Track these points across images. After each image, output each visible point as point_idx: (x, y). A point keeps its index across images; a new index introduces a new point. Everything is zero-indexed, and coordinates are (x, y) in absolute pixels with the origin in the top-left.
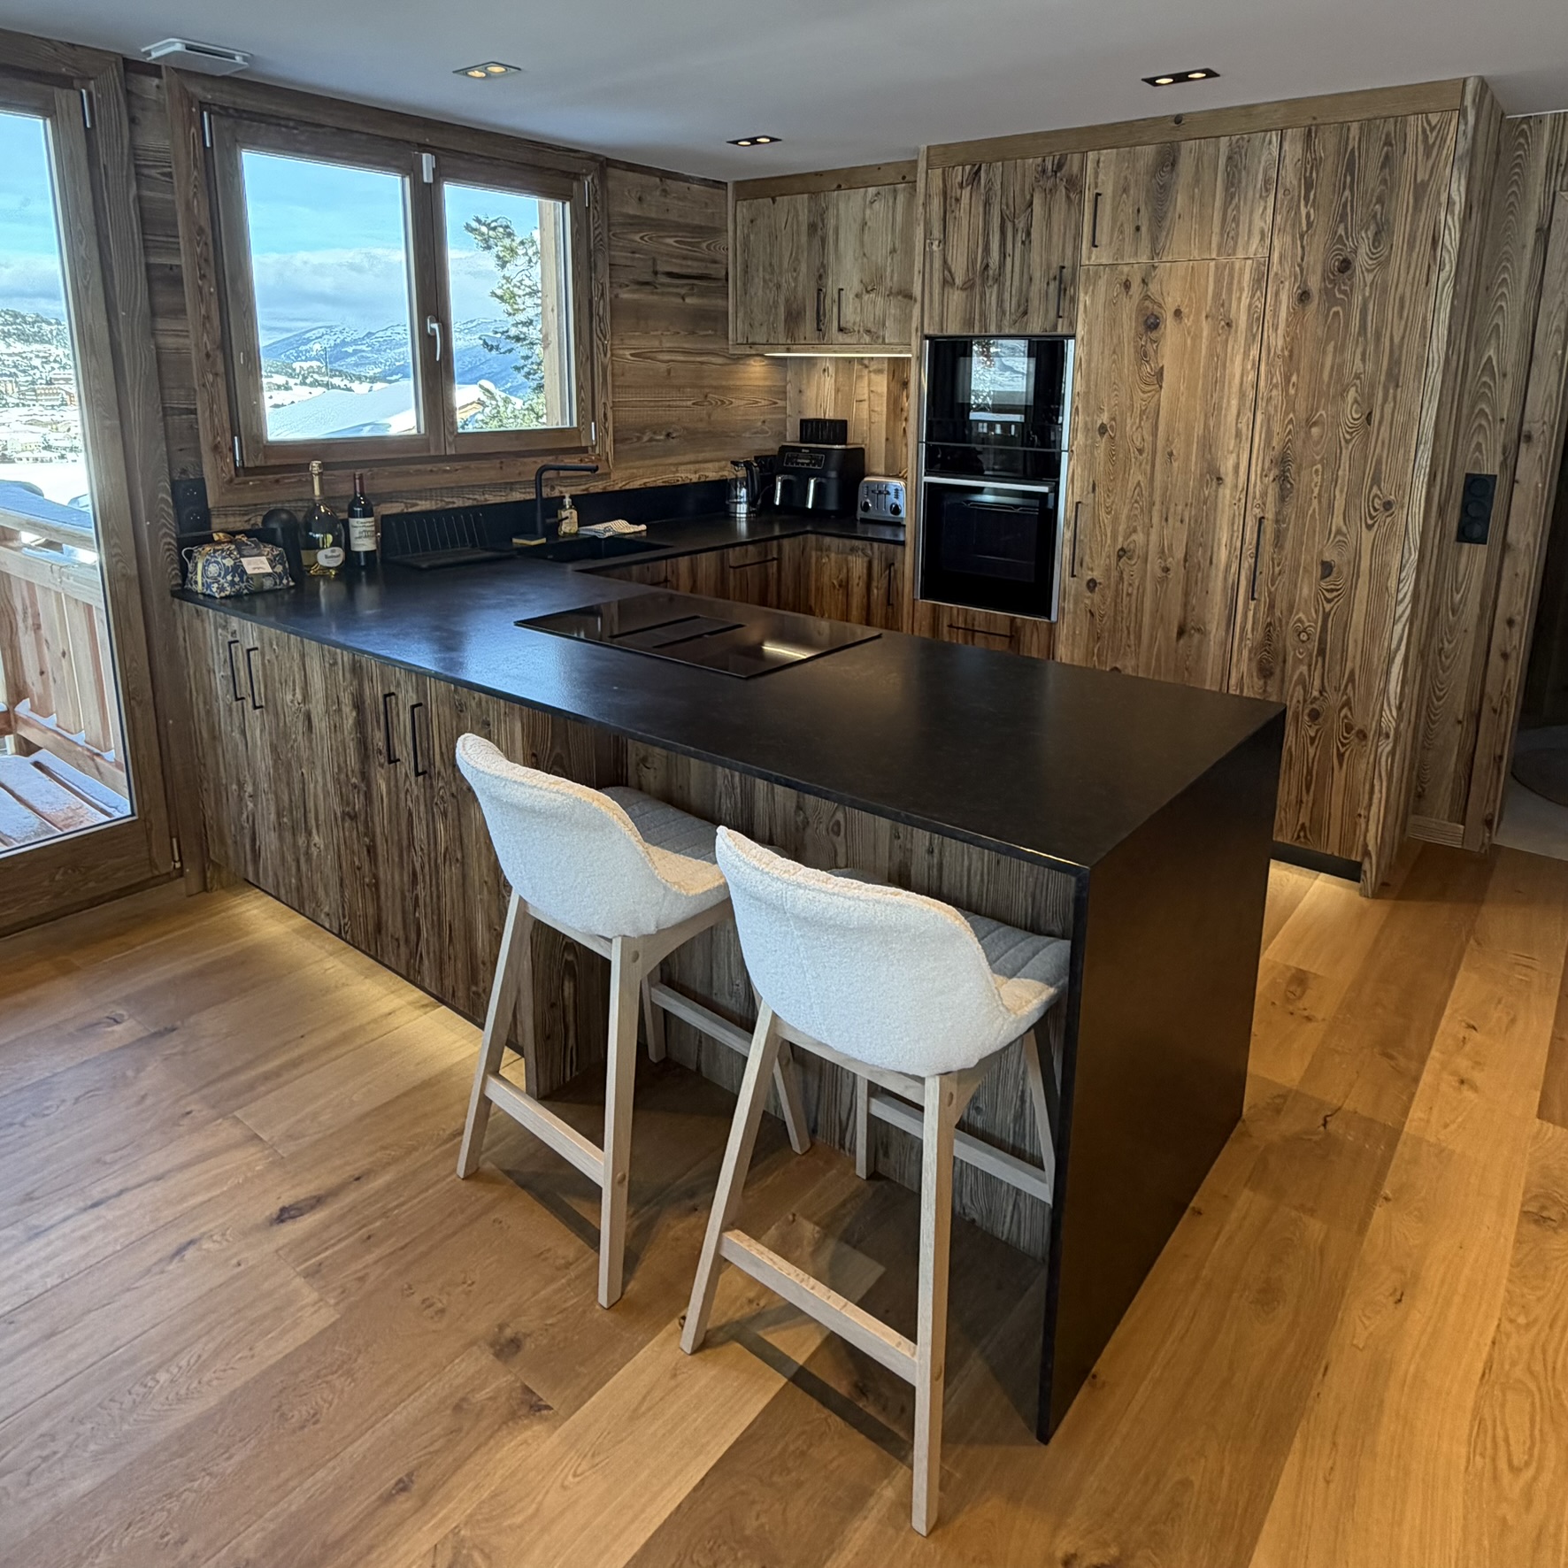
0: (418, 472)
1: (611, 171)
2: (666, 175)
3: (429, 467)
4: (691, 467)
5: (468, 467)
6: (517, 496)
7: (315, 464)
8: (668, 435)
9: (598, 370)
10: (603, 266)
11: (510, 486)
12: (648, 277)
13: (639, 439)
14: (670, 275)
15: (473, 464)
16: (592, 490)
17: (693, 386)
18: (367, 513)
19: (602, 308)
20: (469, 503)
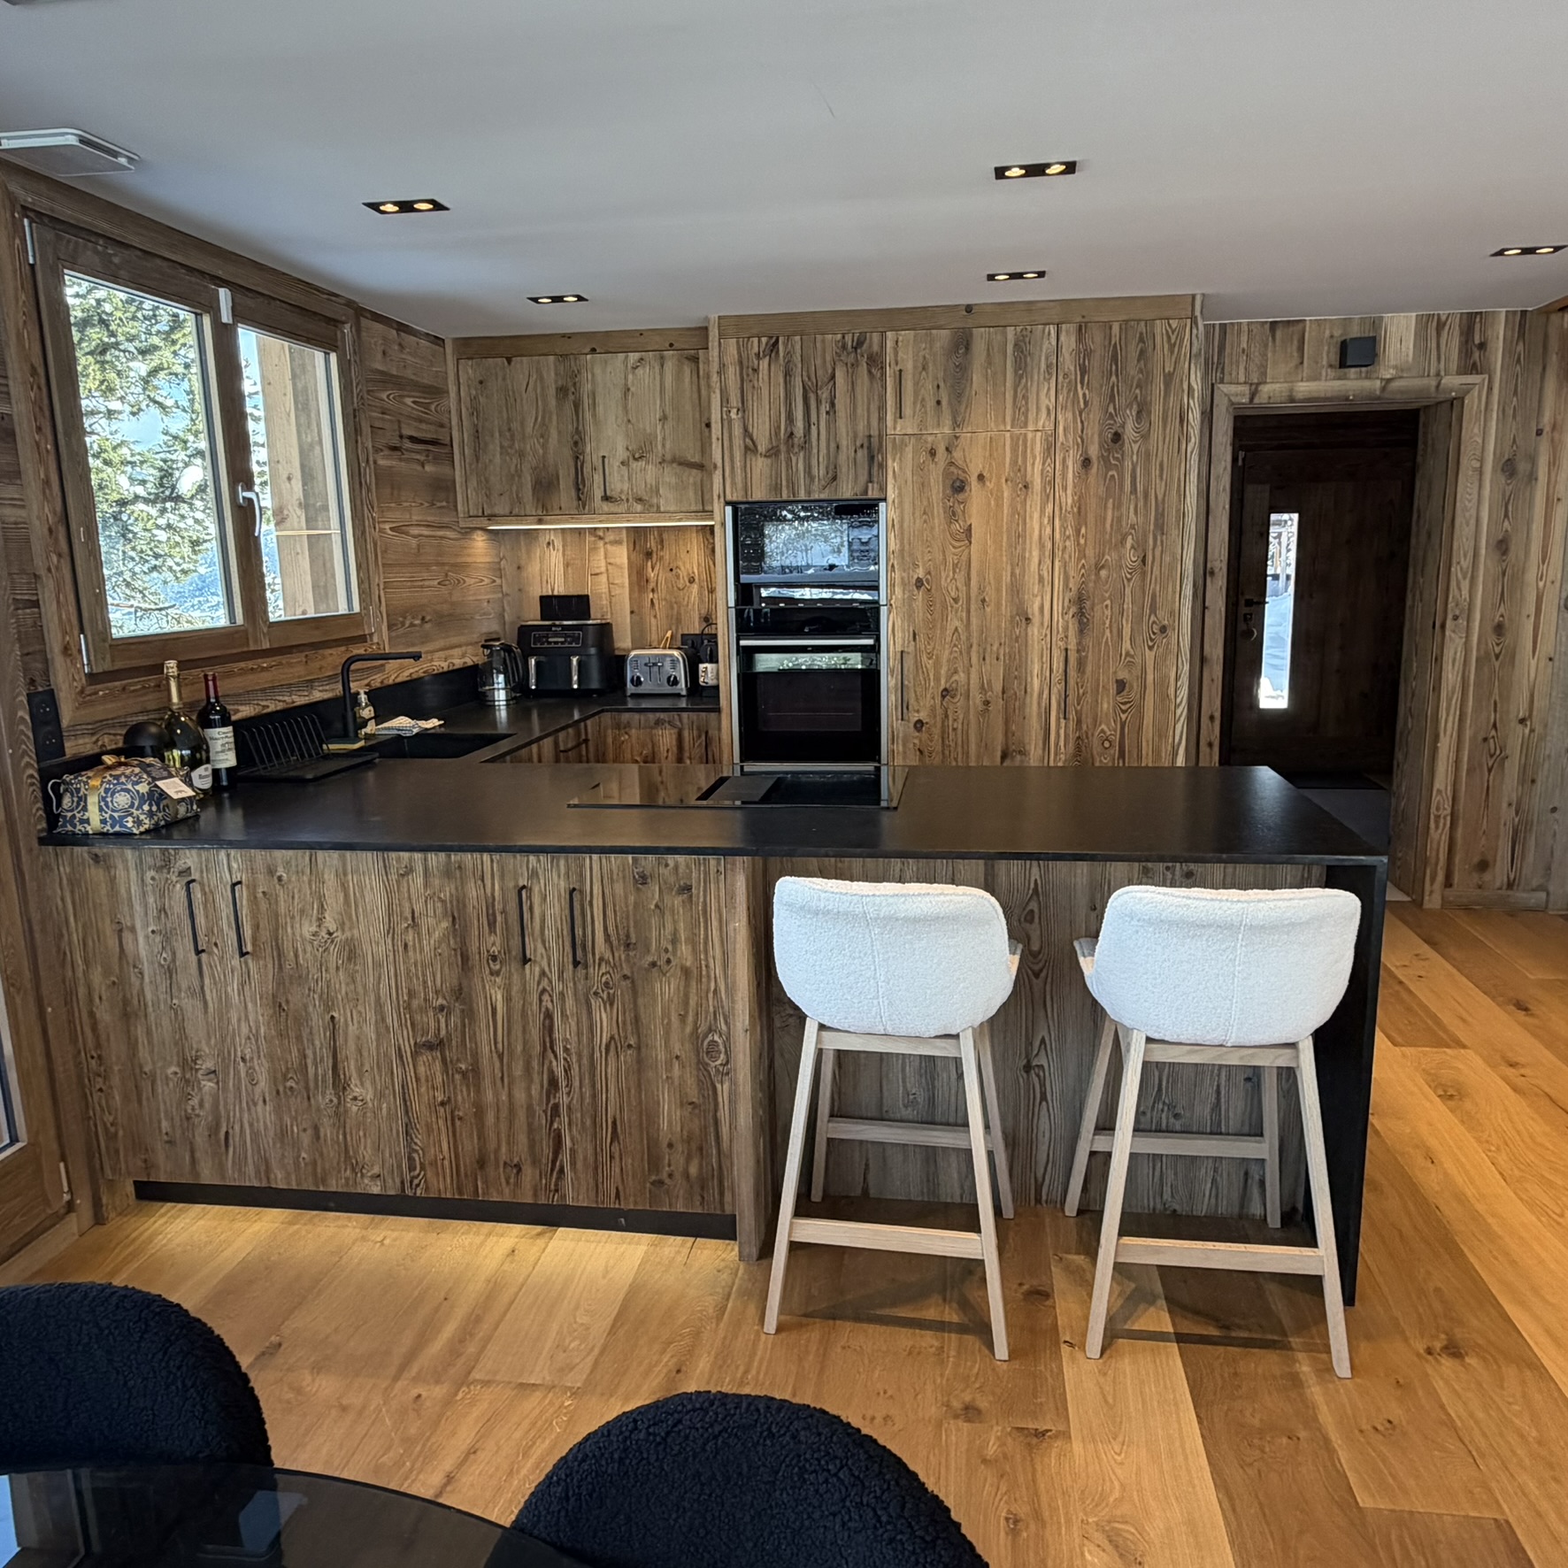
1: (364, 322)
2: (402, 328)
3: (250, 664)
4: (442, 654)
5: (280, 664)
7: (171, 666)
8: (423, 619)
9: (370, 546)
10: (366, 430)
11: (310, 684)
12: (395, 442)
13: (403, 624)
14: (413, 439)
15: (284, 659)
17: (438, 564)
19: (369, 477)
20: (280, 706)
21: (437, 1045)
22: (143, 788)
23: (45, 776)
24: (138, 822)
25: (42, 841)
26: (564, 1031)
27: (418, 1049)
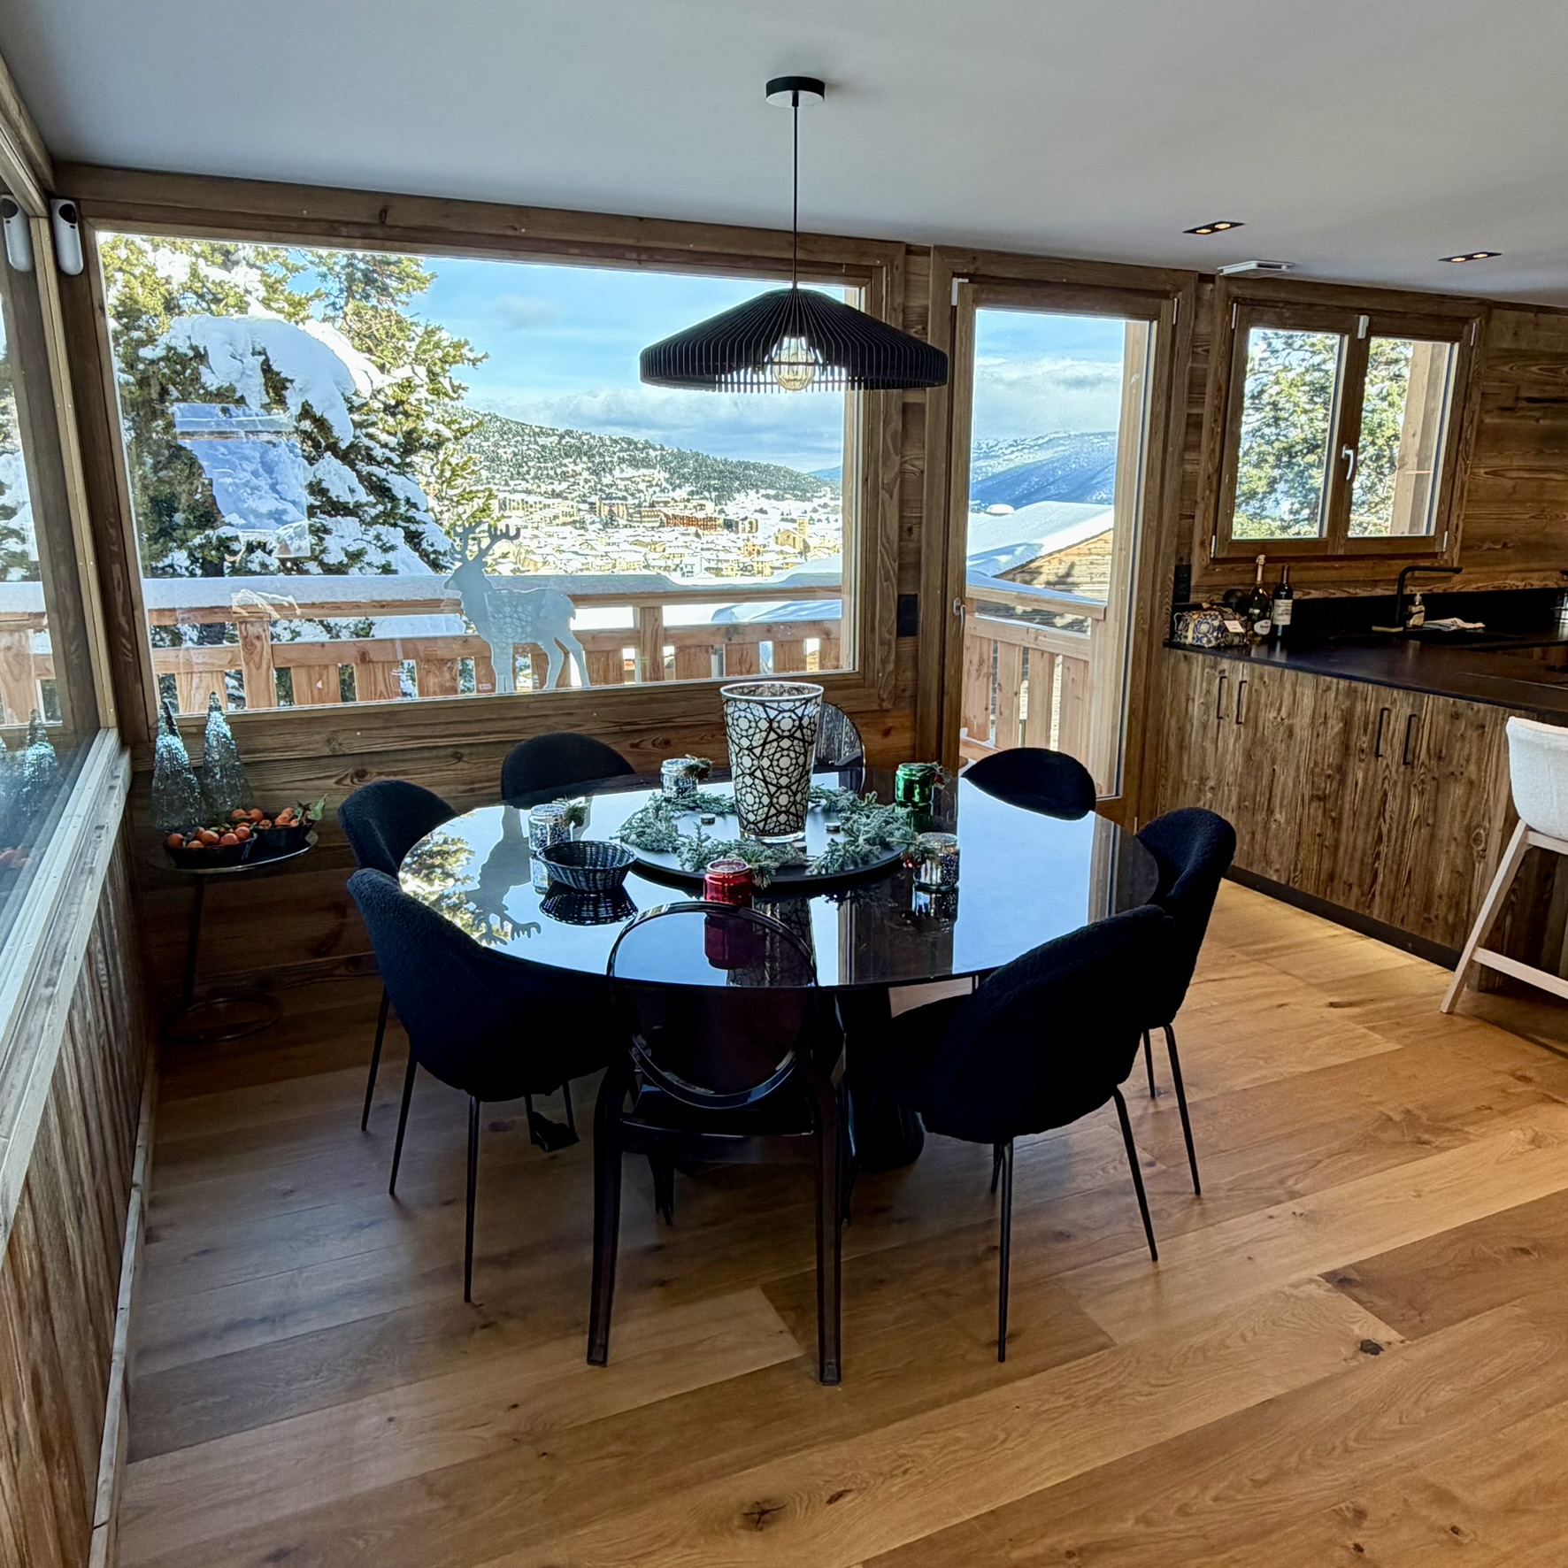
0: (1318, 568)
2: (1541, 310)
3: (1326, 564)
5: (1348, 566)
6: (1379, 592)
7: (1261, 559)
8: (1505, 545)
10: (1476, 396)
12: (1510, 403)
13: (1480, 547)
14: (1530, 400)
16: (1435, 591)
17: (1532, 501)
18: (1288, 597)
19: (1470, 433)
20: (1344, 595)
21: (1322, 798)
22: (1216, 623)
23: (1175, 609)
24: (1209, 641)
25: (1165, 645)
26: (1393, 805)
27: (1312, 798)
